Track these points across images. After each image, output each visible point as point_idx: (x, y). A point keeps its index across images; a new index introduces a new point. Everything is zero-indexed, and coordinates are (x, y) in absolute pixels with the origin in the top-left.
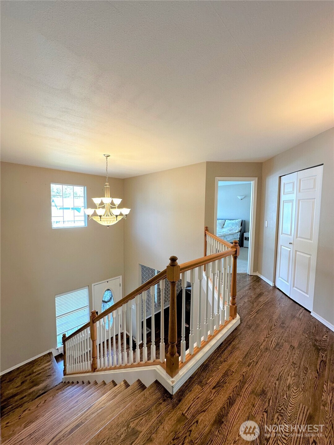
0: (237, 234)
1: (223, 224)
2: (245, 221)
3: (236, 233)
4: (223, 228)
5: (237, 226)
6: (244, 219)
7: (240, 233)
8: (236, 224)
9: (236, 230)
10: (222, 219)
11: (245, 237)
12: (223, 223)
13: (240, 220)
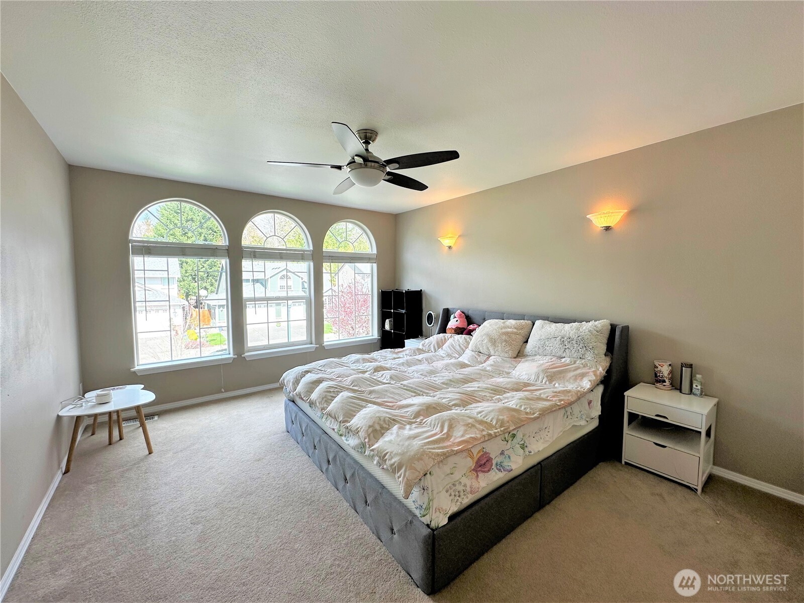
0: (591, 396)
1: (520, 339)
2: (626, 329)
3: (580, 396)
4: (520, 354)
5: (589, 356)
6: (622, 320)
7: (601, 389)
8: (583, 343)
9: (583, 375)
10: (521, 317)
11: (630, 414)
12: (524, 332)
13: (603, 324)
